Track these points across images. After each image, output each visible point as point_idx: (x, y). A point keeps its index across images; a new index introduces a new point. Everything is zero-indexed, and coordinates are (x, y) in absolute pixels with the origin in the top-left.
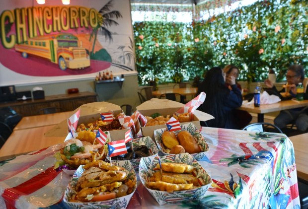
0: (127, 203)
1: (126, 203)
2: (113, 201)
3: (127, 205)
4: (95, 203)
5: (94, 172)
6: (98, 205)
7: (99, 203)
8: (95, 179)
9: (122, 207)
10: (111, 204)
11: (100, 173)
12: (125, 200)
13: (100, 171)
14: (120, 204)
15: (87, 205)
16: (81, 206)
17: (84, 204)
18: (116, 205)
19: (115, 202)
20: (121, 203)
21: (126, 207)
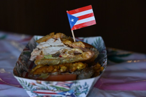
0: (89, 88)
1: (87, 88)
2: (71, 84)
3: (88, 91)
4: (49, 83)
5: (55, 46)
6: (53, 86)
7: (55, 83)
8: (54, 56)
9: (83, 92)
10: (69, 87)
11: (62, 47)
12: (86, 84)
13: (63, 46)
14: (79, 88)
15: (40, 83)
16: (34, 84)
17: (38, 83)
18: (74, 89)
19: (74, 85)
20: (81, 87)
21: (87, 93)
